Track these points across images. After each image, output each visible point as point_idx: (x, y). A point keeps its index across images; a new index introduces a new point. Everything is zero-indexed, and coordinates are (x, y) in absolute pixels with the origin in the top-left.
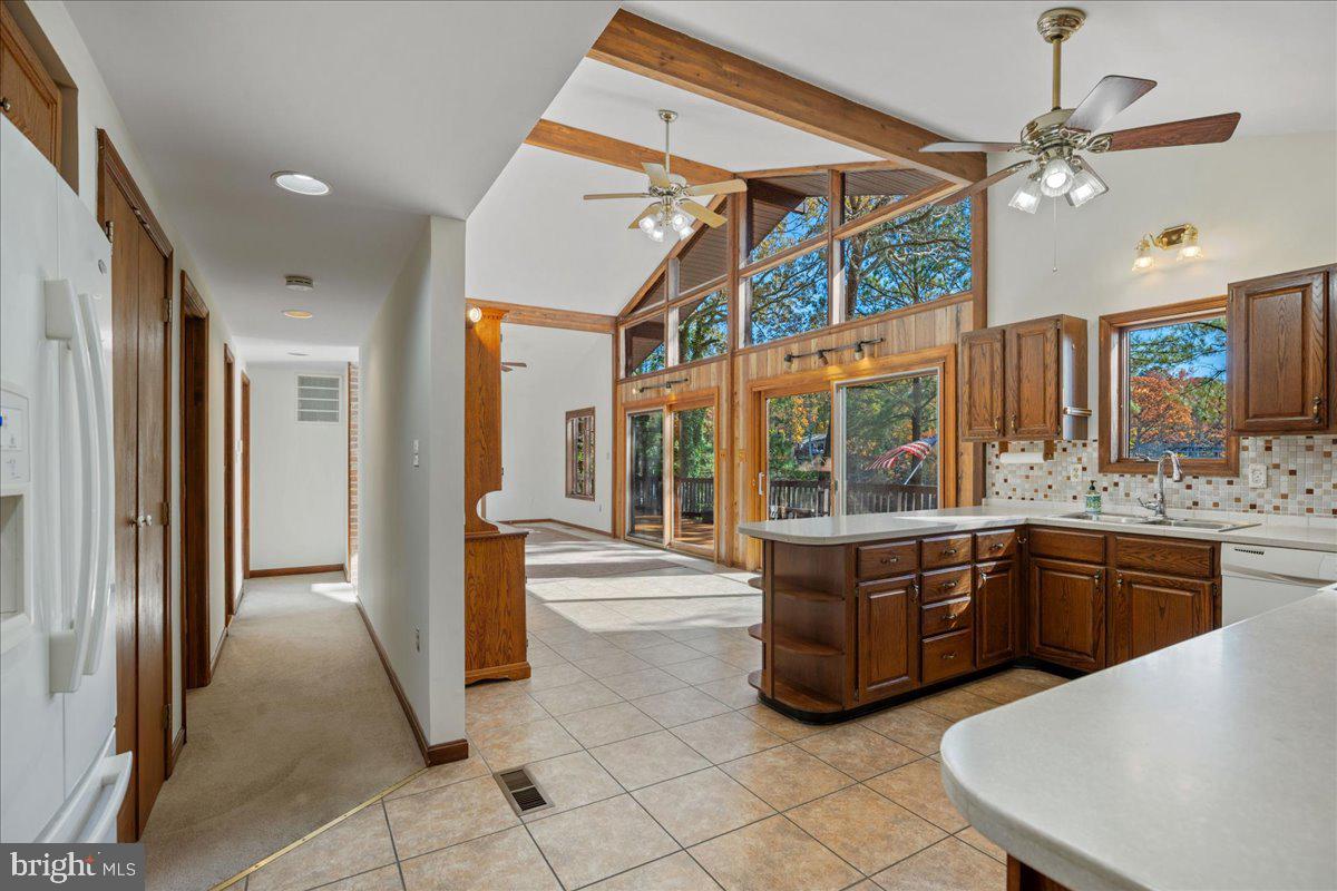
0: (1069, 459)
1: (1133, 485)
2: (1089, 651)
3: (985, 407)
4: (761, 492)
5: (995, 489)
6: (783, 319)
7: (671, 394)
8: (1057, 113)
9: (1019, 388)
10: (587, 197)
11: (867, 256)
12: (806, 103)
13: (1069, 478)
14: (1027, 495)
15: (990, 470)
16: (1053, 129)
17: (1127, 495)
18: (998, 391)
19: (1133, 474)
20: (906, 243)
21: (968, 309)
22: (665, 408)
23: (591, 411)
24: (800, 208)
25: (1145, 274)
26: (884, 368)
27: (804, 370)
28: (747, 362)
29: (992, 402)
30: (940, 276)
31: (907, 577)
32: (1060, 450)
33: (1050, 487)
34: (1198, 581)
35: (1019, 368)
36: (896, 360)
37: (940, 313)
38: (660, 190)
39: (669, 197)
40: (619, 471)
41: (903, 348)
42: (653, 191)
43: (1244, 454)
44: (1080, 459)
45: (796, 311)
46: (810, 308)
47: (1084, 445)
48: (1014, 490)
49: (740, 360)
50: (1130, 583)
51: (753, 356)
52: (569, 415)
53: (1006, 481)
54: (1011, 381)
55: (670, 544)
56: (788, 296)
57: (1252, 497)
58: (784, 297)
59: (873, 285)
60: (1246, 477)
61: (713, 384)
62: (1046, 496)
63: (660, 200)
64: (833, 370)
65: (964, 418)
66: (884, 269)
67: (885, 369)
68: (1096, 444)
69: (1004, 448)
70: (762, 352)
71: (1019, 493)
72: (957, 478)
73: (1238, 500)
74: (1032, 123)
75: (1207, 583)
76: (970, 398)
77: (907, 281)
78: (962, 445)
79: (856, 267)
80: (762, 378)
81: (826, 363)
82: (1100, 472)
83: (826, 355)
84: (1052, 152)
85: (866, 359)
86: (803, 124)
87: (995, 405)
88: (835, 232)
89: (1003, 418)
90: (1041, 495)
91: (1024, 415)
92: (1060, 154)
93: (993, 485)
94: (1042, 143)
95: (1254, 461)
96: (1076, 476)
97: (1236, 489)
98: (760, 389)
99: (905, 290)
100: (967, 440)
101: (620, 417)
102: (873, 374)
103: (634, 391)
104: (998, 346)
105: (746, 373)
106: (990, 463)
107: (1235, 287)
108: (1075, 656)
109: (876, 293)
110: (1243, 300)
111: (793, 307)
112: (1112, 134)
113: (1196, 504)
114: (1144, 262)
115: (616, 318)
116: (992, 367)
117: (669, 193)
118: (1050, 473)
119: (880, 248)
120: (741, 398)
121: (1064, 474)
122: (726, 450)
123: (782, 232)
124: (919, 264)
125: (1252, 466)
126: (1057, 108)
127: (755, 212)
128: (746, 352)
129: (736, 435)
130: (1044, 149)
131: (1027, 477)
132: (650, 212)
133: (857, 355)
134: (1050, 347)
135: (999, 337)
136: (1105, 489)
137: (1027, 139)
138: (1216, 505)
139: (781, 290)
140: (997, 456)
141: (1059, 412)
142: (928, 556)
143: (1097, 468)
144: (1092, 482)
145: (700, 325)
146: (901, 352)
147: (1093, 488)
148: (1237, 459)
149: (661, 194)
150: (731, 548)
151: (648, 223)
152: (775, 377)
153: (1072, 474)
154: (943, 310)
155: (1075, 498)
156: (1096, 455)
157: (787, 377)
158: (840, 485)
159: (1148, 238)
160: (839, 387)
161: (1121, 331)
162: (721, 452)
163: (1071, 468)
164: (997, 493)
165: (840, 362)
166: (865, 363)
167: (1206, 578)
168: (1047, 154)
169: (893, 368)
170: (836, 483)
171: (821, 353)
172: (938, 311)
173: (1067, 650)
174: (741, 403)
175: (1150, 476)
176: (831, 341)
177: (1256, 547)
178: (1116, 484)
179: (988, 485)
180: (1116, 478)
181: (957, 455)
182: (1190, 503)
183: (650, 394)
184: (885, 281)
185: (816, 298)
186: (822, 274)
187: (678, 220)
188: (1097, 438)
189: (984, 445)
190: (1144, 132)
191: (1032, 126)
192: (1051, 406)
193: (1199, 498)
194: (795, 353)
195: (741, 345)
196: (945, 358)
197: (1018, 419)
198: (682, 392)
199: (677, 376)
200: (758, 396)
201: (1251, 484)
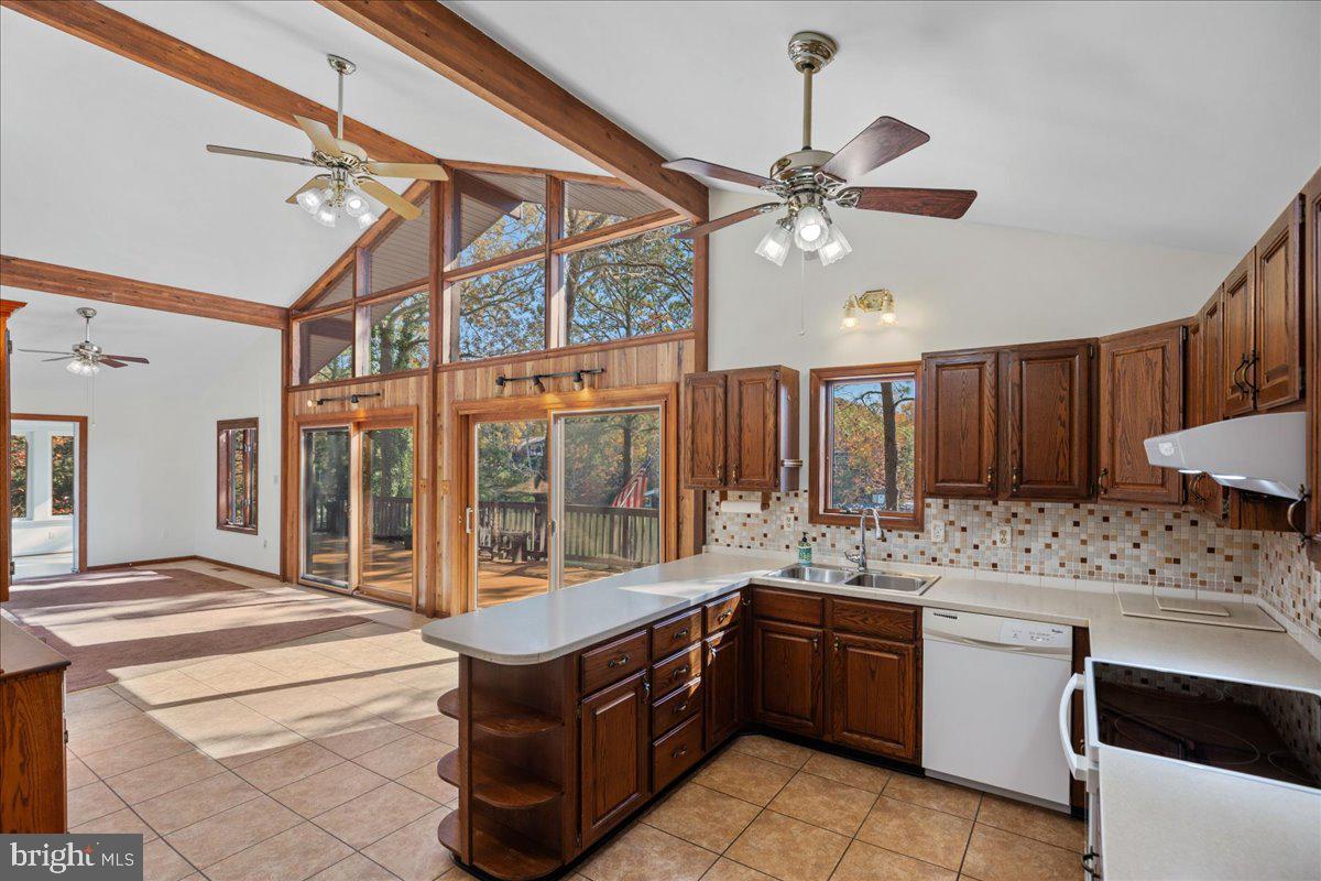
0: (783, 508)
1: (838, 536)
2: (808, 716)
3: (707, 454)
4: (468, 531)
5: (715, 536)
6: (500, 323)
7: (359, 410)
8: (807, 153)
9: (740, 437)
10: (211, 148)
11: (584, 271)
12: (519, 84)
13: (782, 527)
14: (745, 544)
15: (710, 516)
16: (807, 170)
17: (833, 546)
18: (720, 439)
19: (839, 526)
20: (621, 263)
21: (690, 346)
22: (351, 426)
23: (254, 422)
24: (517, 211)
25: (851, 332)
26: (604, 401)
27: (519, 396)
28: (452, 381)
29: (714, 451)
30: (649, 297)
31: (638, 675)
32: (774, 499)
33: (765, 535)
34: (903, 645)
35: (740, 416)
36: (617, 393)
37: (662, 347)
38: (329, 159)
39: (342, 171)
40: (291, 500)
41: (624, 382)
42: (318, 158)
43: (927, 511)
44: (792, 509)
45: (514, 316)
46: (528, 315)
47: (796, 495)
48: (733, 537)
49: (444, 377)
50: (845, 646)
51: (460, 374)
52: (223, 426)
53: (725, 527)
54: (732, 431)
55: (358, 589)
56: (506, 300)
57: (933, 551)
58: (500, 301)
59: (589, 298)
60: (929, 532)
61: (412, 402)
62: (761, 545)
63: (330, 172)
64: (550, 398)
65: (685, 464)
66: (600, 286)
67: (607, 402)
68: (806, 495)
69: (724, 497)
70: (470, 371)
71: (737, 541)
72: (679, 523)
73: (923, 553)
74: (785, 160)
75: (911, 646)
76: (693, 443)
77: (620, 298)
78: (683, 491)
79: (573, 280)
80: (471, 401)
81: (542, 390)
82: (810, 522)
83: (544, 381)
84: (804, 198)
85: (586, 389)
86: (515, 110)
87: (717, 454)
88: (553, 245)
89: (725, 467)
90: (757, 543)
91: (744, 466)
92: (812, 201)
93: (713, 531)
94: (793, 185)
95: (935, 518)
96: (789, 526)
97: (921, 543)
98: (466, 412)
99: (619, 307)
100: (690, 488)
101: (292, 432)
102: (593, 407)
103: (310, 403)
104: (720, 391)
105: (451, 392)
106: (710, 509)
107: (927, 357)
108: (796, 721)
109: (592, 307)
110: (934, 370)
111: (511, 313)
112: (862, 189)
113: (889, 556)
114: (850, 322)
115: (288, 310)
116: (714, 412)
117: (341, 165)
118: (765, 521)
119: (597, 265)
120: (446, 420)
121: (778, 522)
122: (427, 480)
123: (499, 234)
124: (631, 283)
125: (934, 522)
126: (807, 148)
127: (464, 208)
128: (452, 368)
129: (439, 464)
130: (795, 193)
131: (745, 525)
132: (315, 185)
133: (576, 385)
134: (769, 397)
135: (721, 382)
136: (814, 539)
137: (777, 177)
138: (906, 557)
139: (497, 293)
140: (717, 504)
141: (777, 463)
142: (659, 642)
143: (807, 518)
144: (805, 534)
145: (407, 322)
146: (622, 386)
147: (805, 540)
148: (923, 515)
149: (330, 165)
150: (433, 594)
151: (311, 199)
152: (485, 400)
153: (785, 523)
154: (665, 345)
155: (787, 547)
156: (806, 505)
157: (499, 402)
158: (557, 525)
159: (853, 299)
160: (557, 417)
161: (828, 384)
162: (421, 482)
163: (784, 518)
164: (717, 540)
165: (558, 390)
166: (585, 394)
167: (911, 642)
168: (798, 199)
169: (614, 402)
170: (553, 523)
171: (537, 379)
172: (660, 346)
173: (788, 714)
174: (445, 427)
175: (852, 528)
176: (549, 366)
177: (949, 611)
178: (824, 535)
179: (708, 531)
180: (824, 528)
181: (679, 499)
182: (884, 555)
183: (330, 407)
184: (599, 295)
185: (534, 305)
186: (540, 281)
187: (354, 203)
188: (807, 488)
189: (705, 492)
190: (892, 193)
191: (782, 163)
192: (769, 459)
193: (892, 550)
194: (509, 376)
195: (446, 360)
196: (667, 396)
197: (739, 468)
198: (372, 409)
199: (366, 388)
200: (465, 422)
201: (933, 540)
